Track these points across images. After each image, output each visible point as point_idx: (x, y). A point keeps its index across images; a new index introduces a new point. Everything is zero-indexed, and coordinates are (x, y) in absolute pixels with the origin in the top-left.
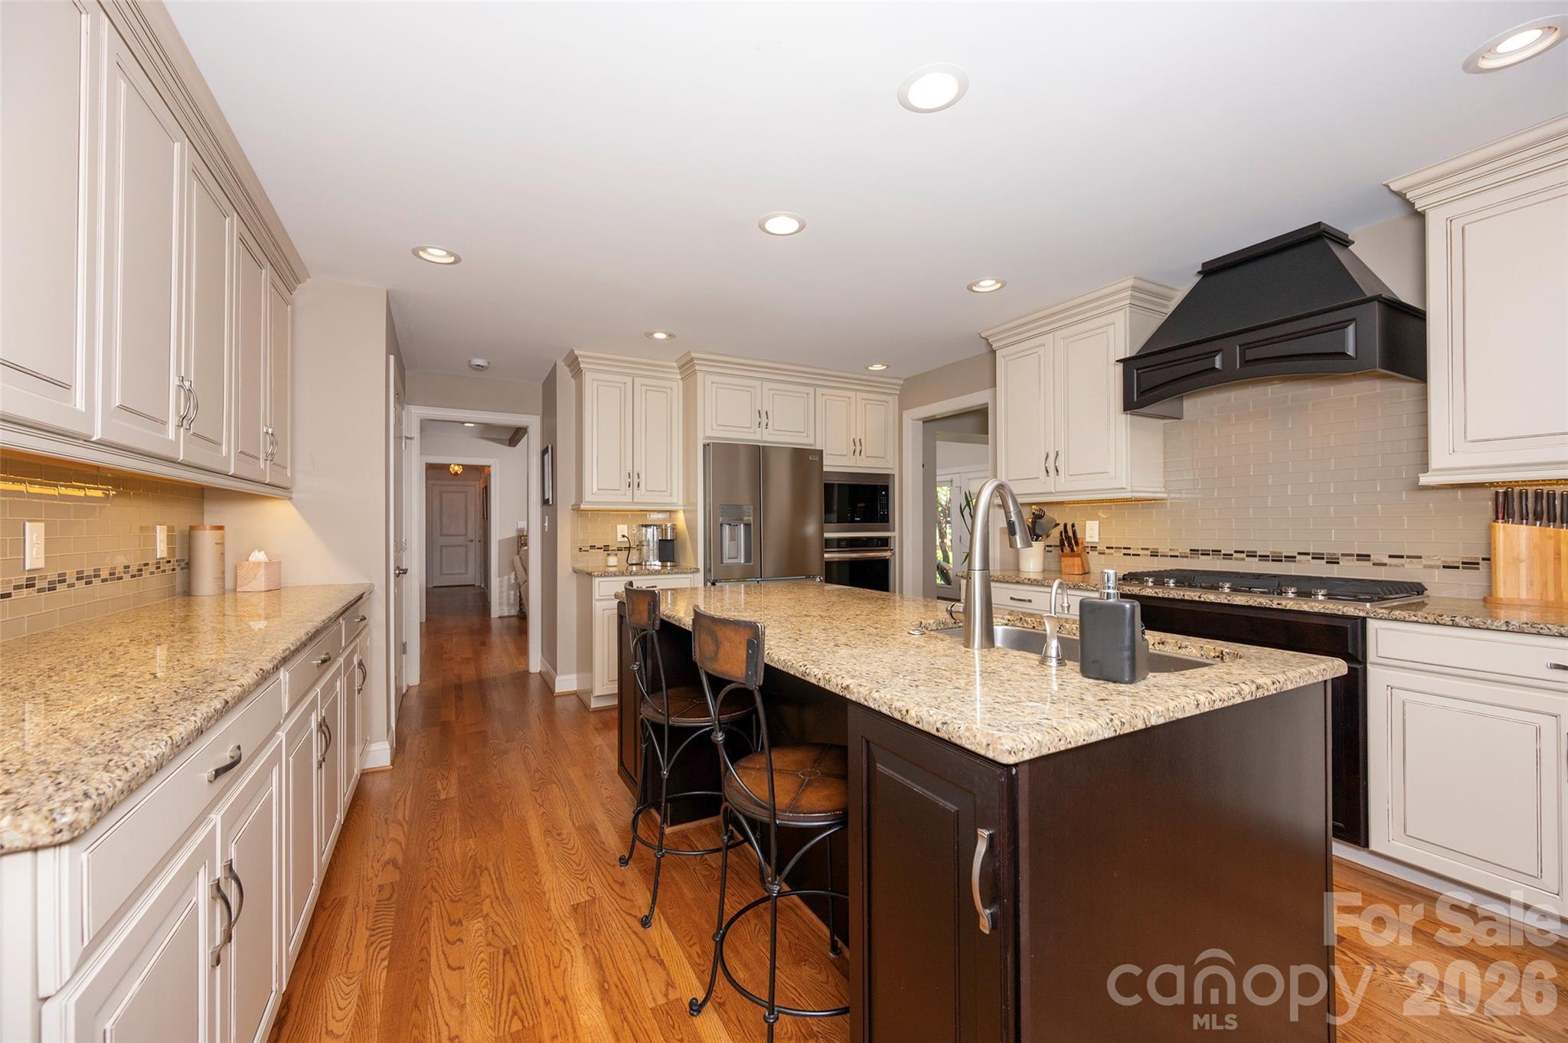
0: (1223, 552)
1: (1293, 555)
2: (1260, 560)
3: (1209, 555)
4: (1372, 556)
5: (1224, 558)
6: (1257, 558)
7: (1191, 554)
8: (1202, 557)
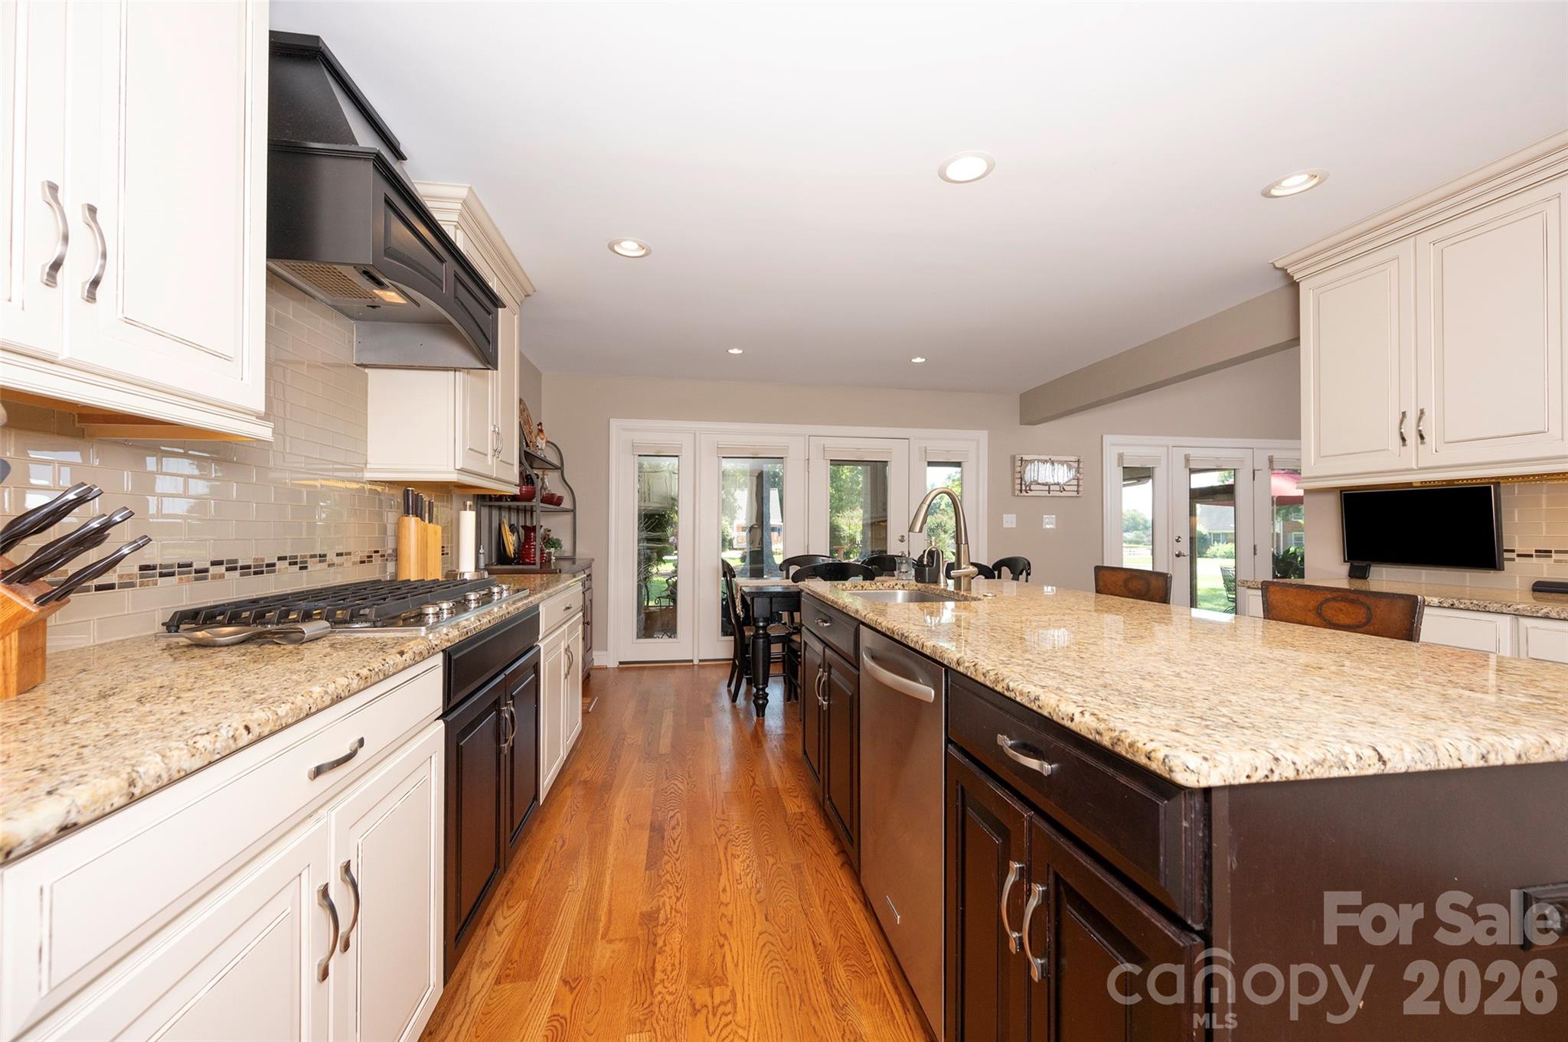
0: (195, 566)
1: (273, 562)
2: (242, 575)
3: (172, 574)
4: (328, 555)
5: (197, 579)
6: (238, 572)
7: (142, 576)
8: (161, 581)
